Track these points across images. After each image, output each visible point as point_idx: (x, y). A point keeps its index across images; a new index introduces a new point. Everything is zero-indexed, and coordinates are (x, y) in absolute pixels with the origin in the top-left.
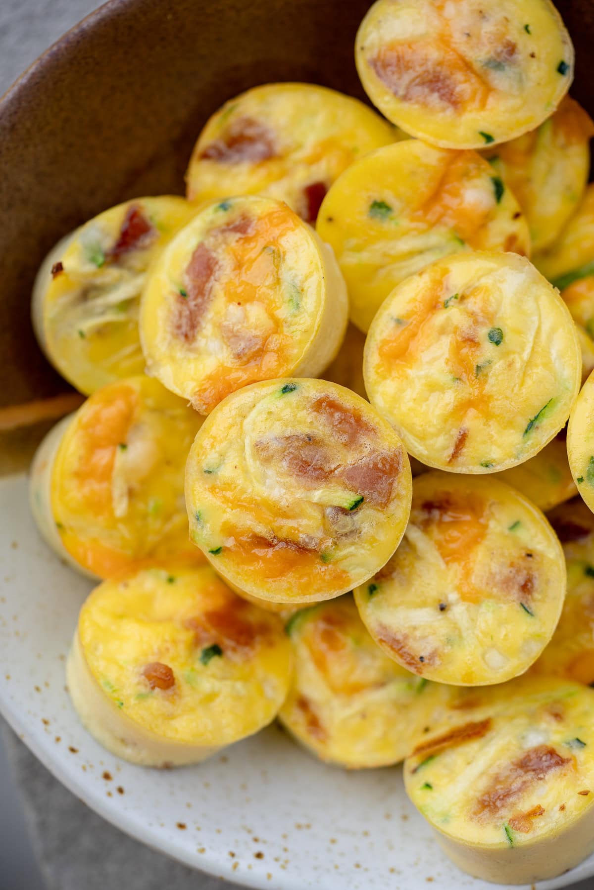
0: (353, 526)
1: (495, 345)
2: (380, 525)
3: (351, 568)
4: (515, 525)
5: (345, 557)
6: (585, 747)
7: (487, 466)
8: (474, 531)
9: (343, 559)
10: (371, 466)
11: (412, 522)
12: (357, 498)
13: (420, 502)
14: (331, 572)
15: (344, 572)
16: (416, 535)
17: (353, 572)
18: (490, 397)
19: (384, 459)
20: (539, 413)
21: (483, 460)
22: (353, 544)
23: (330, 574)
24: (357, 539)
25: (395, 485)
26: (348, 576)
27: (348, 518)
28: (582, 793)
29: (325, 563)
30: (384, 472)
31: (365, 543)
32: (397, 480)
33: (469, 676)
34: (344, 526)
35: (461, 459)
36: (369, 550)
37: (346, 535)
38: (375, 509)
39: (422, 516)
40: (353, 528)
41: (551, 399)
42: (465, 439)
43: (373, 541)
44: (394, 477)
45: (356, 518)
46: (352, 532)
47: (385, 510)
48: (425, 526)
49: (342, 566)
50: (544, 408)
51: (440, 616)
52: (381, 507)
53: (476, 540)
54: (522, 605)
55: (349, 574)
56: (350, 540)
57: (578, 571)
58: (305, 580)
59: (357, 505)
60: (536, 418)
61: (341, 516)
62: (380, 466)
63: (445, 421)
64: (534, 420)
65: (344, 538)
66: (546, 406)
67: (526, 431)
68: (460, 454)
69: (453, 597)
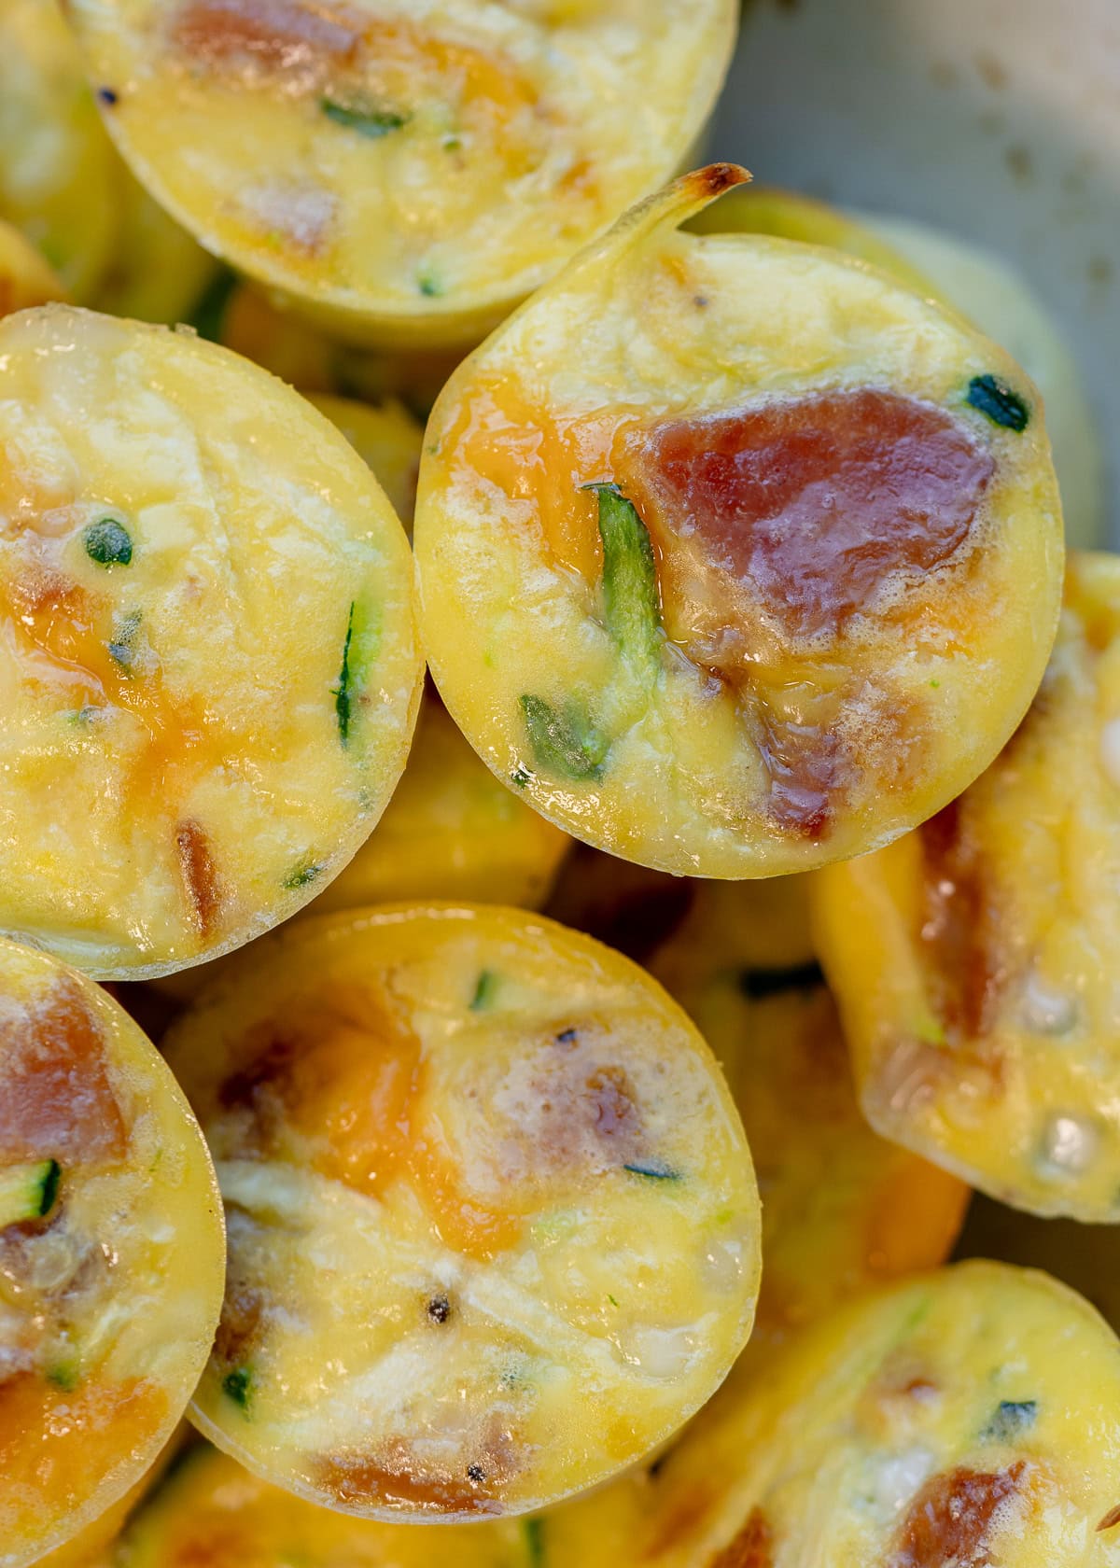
0: (77, 1248)
1: (121, 567)
2: (140, 1207)
3: (142, 1364)
4: (483, 988)
5: (110, 1344)
6: (1037, 1409)
7: (304, 879)
8: (389, 1070)
9: (108, 1353)
10: (20, 1070)
11: (224, 1156)
12: (41, 1171)
13: (210, 1095)
14: (100, 1406)
15: (131, 1383)
16: (256, 1185)
17: (155, 1367)
18: (194, 704)
19: (41, 1032)
20: (345, 664)
21: (286, 869)
22: (106, 1297)
23: (102, 1412)
24: (110, 1279)
25: (113, 1077)
26: (151, 1387)
27: (51, 1239)
28: (1109, 1521)
29: (69, 1391)
30: (63, 1064)
31: (137, 1273)
32: (112, 1063)
33: (619, 1434)
34: (55, 1266)
35: (229, 907)
36: (157, 1286)
37: (73, 1284)
38: (103, 1173)
39: (239, 1126)
40: (83, 1255)
41: (353, 604)
42: (204, 850)
43: (150, 1258)
44: (99, 1058)
45: (70, 1225)
46: (84, 1267)
47: (130, 1156)
48: (262, 1143)
49: (117, 1369)
50: (348, 639)
51: (451, 1336)
52: (115, 1155)
53: (412, 1087)
54: (629, 1168)
55: (150, 1381)
56: (93, 1292)
57: (726, 1003)
58: (46, 1471)
59: (50, 1191)
60: (345, 676)
61: (30, 1244)
62: (43, 1054)
63: (126, 838)
64: (344, 688)
65: (73, 1295)
66: (350, 631)
67: (344, 727)
68: (219, 896)
69: (446, 1269)
